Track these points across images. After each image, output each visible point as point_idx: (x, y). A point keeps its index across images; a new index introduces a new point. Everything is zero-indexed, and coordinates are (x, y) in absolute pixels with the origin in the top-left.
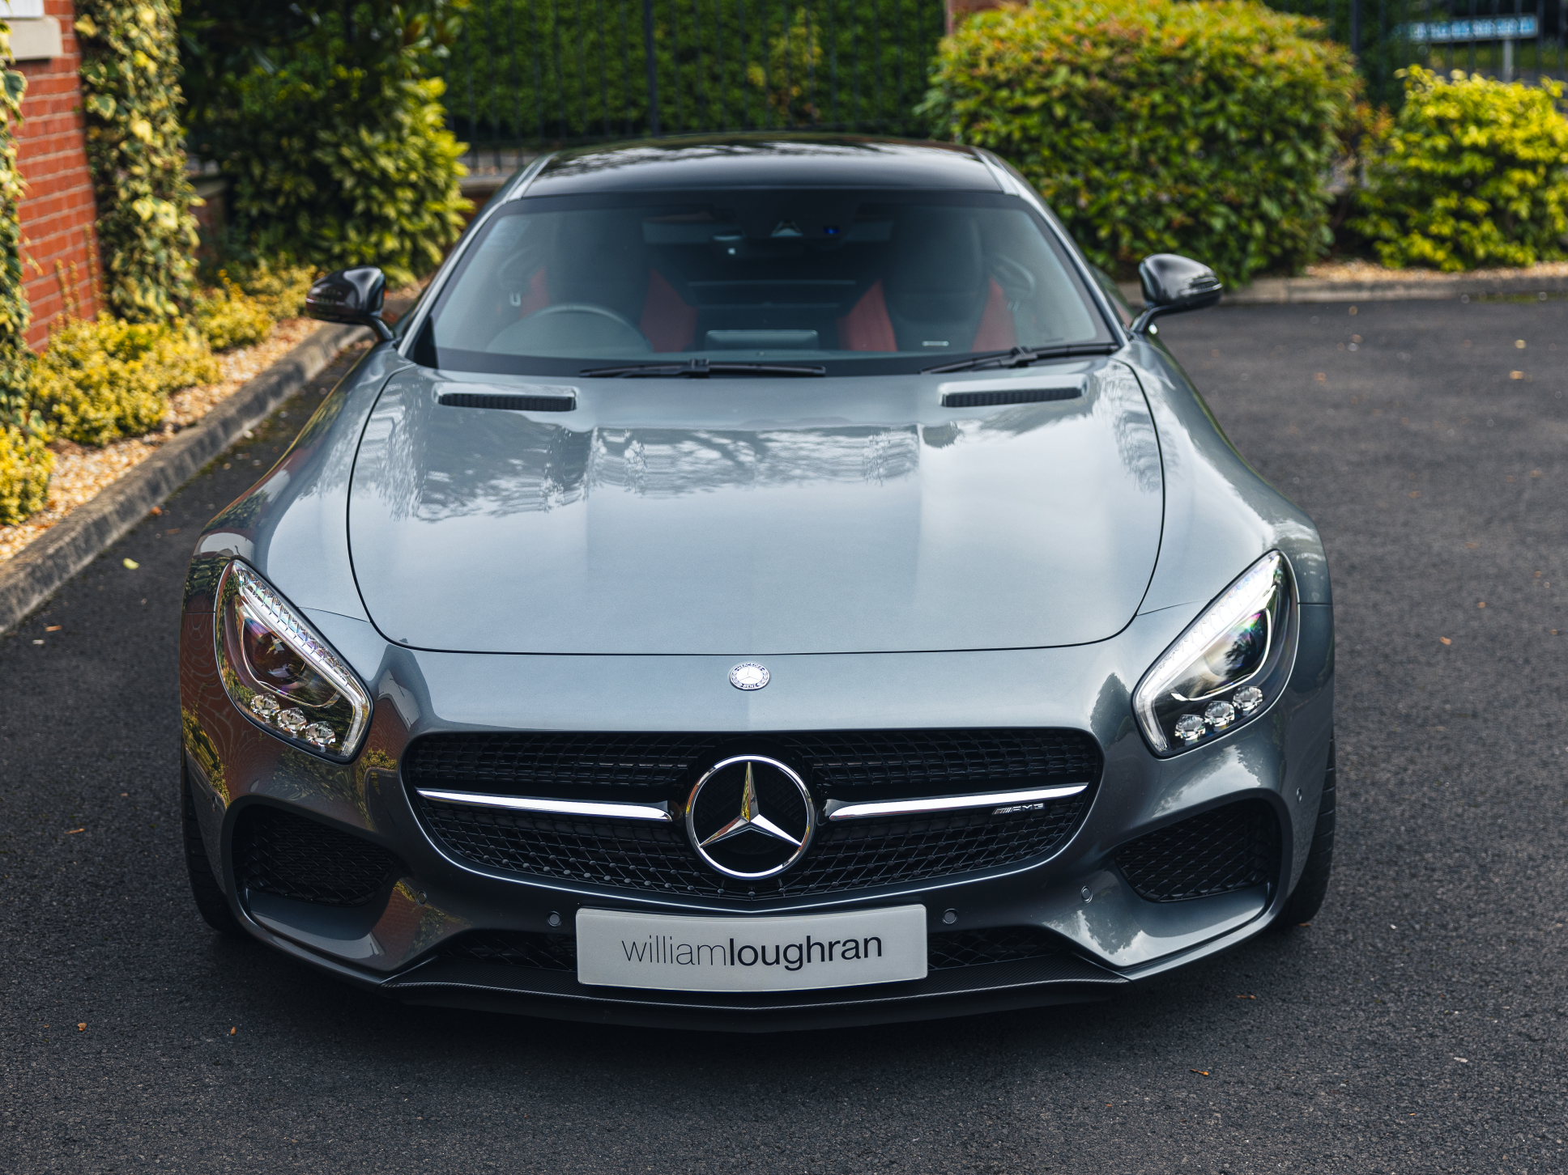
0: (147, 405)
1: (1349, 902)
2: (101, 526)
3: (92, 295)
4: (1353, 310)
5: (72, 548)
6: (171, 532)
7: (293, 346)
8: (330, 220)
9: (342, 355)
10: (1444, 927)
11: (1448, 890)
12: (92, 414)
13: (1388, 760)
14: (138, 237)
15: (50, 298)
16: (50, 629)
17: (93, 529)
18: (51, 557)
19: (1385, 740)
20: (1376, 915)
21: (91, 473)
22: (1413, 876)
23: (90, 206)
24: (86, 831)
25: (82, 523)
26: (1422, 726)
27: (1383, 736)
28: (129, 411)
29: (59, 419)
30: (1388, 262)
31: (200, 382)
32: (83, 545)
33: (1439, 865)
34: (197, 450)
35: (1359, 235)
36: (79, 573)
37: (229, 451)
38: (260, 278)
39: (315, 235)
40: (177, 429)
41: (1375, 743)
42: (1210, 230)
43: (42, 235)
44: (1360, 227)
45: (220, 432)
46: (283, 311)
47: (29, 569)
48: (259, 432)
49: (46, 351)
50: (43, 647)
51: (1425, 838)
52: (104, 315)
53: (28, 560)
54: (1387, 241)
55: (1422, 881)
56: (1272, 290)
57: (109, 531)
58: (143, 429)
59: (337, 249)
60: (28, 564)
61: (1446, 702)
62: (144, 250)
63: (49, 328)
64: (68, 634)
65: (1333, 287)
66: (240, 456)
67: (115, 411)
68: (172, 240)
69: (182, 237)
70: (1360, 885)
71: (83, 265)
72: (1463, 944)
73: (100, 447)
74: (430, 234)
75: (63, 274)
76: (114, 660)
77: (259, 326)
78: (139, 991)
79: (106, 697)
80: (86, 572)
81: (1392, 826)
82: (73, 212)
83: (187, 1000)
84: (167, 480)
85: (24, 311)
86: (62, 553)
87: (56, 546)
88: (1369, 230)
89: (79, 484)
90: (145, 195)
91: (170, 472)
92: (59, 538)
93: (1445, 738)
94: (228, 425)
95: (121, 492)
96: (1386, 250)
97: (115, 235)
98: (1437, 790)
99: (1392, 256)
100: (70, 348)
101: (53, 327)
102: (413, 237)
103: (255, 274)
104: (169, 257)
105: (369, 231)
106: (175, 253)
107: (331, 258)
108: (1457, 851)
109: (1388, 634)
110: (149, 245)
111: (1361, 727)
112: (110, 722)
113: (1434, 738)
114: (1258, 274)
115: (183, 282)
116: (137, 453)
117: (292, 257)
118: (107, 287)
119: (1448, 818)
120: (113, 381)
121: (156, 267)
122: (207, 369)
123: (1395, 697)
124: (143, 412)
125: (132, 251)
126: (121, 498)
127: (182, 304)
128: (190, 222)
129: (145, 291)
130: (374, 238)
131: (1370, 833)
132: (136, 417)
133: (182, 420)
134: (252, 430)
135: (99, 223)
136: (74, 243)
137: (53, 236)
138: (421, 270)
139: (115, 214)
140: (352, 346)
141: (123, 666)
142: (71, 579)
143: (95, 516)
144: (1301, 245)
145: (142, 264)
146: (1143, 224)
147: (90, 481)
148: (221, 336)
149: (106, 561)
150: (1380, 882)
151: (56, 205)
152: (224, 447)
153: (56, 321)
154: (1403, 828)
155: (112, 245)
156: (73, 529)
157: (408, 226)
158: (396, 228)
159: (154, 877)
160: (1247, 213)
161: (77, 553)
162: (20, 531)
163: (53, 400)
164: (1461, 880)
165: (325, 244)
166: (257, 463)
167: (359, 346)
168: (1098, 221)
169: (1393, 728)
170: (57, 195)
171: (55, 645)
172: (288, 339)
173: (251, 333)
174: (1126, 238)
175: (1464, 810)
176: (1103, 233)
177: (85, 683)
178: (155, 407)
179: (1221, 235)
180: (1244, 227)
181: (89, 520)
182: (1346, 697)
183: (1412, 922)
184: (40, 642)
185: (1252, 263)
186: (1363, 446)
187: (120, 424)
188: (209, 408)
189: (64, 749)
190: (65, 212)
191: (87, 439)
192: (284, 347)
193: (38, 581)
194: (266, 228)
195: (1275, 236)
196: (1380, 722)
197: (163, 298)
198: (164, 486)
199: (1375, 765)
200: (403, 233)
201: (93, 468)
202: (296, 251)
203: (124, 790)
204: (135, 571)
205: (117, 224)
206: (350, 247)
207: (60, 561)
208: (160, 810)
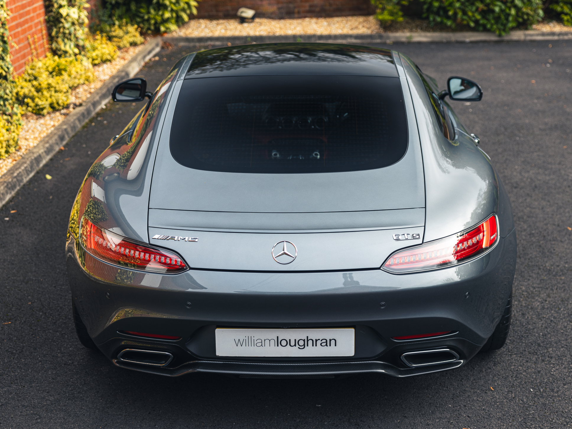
0: (62, 98)
1: (515, 375)
2: (38, 159)
3: (44, 46)
4: (550, 46)
5: (25, 171)
6: (67, 159)
7: (126, 62)
8: (144, 5)
9: (146, 64)
10: (553, 390)
11: (557, 369)
12: (40, 103)
13: (538, 296)
14: (62, 23)
15: (26, 51)
16: (12, 212)
17: (34, 161)
18: (16, 177)
19: (539, 284)
20: (525, 383)
21: (38, 130)
22: (543, 361)
23: (43, 10)
24: (12, 323)
25: (30, 159)
26: (555, 276)
27: (538, 282)
28: (55, 101)
29: (28, 105)
30: (566, 23)
31: (86, 82)
32: (30, 169)
33: (554, 355)
34: (81, 118)
35: (556, 11)
36: (27, 182)
37: (95, 116)
38: (115, 31)
39: (138, 11)
40: (76, 106)
41: (535, 285)
42: (493, 11)
43: (21, 26)
44: (555, 8)
45: (92, 108)
46: (124, 45)
47: (5, 184)
48: (108, 105)
49: (24, 73)
50: (8, 221)
51: (550, 340)
52: (49, 54)
53: (6, 180)
54: (566, 14)
55: (546, 364)
56: (518, 35)
57: (41, 161)
58: (61, 108)
59: (146, 17)
60: (5, 182)
61: (566, 263)
62: (64, 28)
63: (25, 63)
64: (19, 214)
65: (543, 34)
66: (99, 119)
67: (50, 100)
68: (76, 22)
69: (80, 21)
70: (521, 366)
71: (40, 35)
72: (560, 401)
73: (43, 116)
74: (184, 10)
75: (31, 40)
76: (35, 229)
77: (112, 54)
78: (21, 412)
79: (29, 249)
80: (31, 181)
81: (537, 333)
82: (35, 14)
83: (39, 418)
84: (68, 133)
85: (9, 66)
86: (20, 174)
87: (18, 172)
88: (559, 9)
89: (32, 137)
90: (64, 6)
91: (69, 130)
92: (19, 168)
93: (564, 283)
94: (95, 104)
95: (47, 142)
96: (565, 18)
97: (53, 22)
98: (557, 313)
99: (568, 21)
100: (33, 72)
101: (27, 63)
102: (177, 12)
103: (113, 29)
104: (75, 29)
105: (159, 10)
106: (77, 27)
107: (143, 21)
108: (562, 347)
109: (546, 224)
110: (67, 25)
111: (530, 276)
112: (29, 263)
113: (559, 283)
114: (513, 29)
115: (81, 39)
116: (57, 119)
117: (128, 20)
118: (50, 42)
119: (561, 328)
120: (49, 87)
121: (70, 34)
122: (89, 77)
123: (546, 259)
124: (60, 102)
125: (60, 28)
126: (47, 145)
127: (81, 48)
128: (84, 15)
129: (65, 44)
130: (160, 13)
131: (527, 336)
132: (58, 103)
133: (78, 102)
134: (106, 105)
135: (46, 17)
136: (36, 27)
137: (26, 26)
138: (180, 24)
139: (52, 14)
140: (150, 60)
141: (38, 233)
142: (24, 185)
143: (35, 155)
144: (530, 18)
145: (64, 34)
146: (467, 9)
147: (37, 135)
148: (97, 59)
149: (39, 175)
150: (529, 364)
151: (28, 13)
152: (93, 114)
153: (28, 60)
154: (541, 334)
155: (52, 26)
156: (25, 163)
157: (174, 8)
158: (169, 9)
159: (35, 349)
160: (509, 5)
161: (27, 173)
162: (6, 162)
163: (25, 96)
164: (562, 364)
165: (142, 15)
166: (105, 122)
167: (153, 59)
168: (449, 8)
169: (543, 277)
170: (28, 8)
171: (13, 221)
172: (124, 58)
173: (109, 57)
174: (460, 15)
175: (568, 324)
176: (451, 13)
177: (22, 241)
178: (65, 99)
179: (499, 14)
180: (507, 11)
181: (33, 158)
182: (525, 259)
183: (540, 387)
184: (7, 219)
185: (510, 25)
186: (546, 120)
187: (51, 106)
188: (89, 96)
189: (9, 277)
190: (32, 15)
191: (38, 113)
192: (123, 62)
193: (9, 189)
194: (118, 8)
195: (520, 14)
196: (538, 273)
197: (72, 46)
198: (66, 136)
199: (533, 298)
200: (172, 10)
201: (39, 128)
202: (130, 17)
203: (30, 301)
204: (50, 180)
205: (54, 17)
206: (152, 16)
207: (19, 178)
208: (42, 312)
